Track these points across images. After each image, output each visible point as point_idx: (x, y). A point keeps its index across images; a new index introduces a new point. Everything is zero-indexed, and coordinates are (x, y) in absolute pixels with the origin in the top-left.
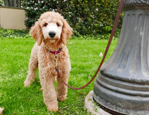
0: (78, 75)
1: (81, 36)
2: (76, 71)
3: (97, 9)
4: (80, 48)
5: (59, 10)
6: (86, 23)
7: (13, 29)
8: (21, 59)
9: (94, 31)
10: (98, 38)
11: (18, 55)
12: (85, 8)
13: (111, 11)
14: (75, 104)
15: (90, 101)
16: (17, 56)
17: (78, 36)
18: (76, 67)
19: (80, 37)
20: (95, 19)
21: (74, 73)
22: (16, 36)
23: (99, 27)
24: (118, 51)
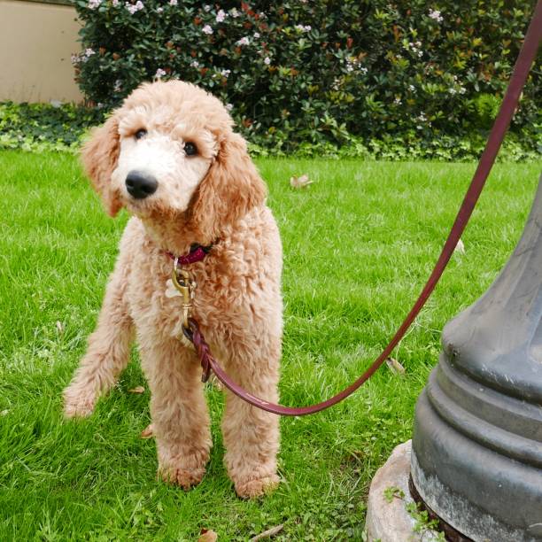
0: (337, 353)
1: (354, 140)
2: (326, 333)
3: (436, 15)
4: (348, 207)
5: (250, 12)
6: (381, 80)
7: (17, 102)
8: (51, 264)
9: (422, 118)
10: (439, 152)
11: (36, 245)
12: (379, 7)
13: (506, 21)
14: (321, 512)
15: (395, 499)
16: (30, 250)
17: (339, 142)
18: (331, 311)
19: (352, 148)
20: (425, 58)
21: (317, 340)
22: (31, 141)
23: (446, 97)
24: (533, 256)
